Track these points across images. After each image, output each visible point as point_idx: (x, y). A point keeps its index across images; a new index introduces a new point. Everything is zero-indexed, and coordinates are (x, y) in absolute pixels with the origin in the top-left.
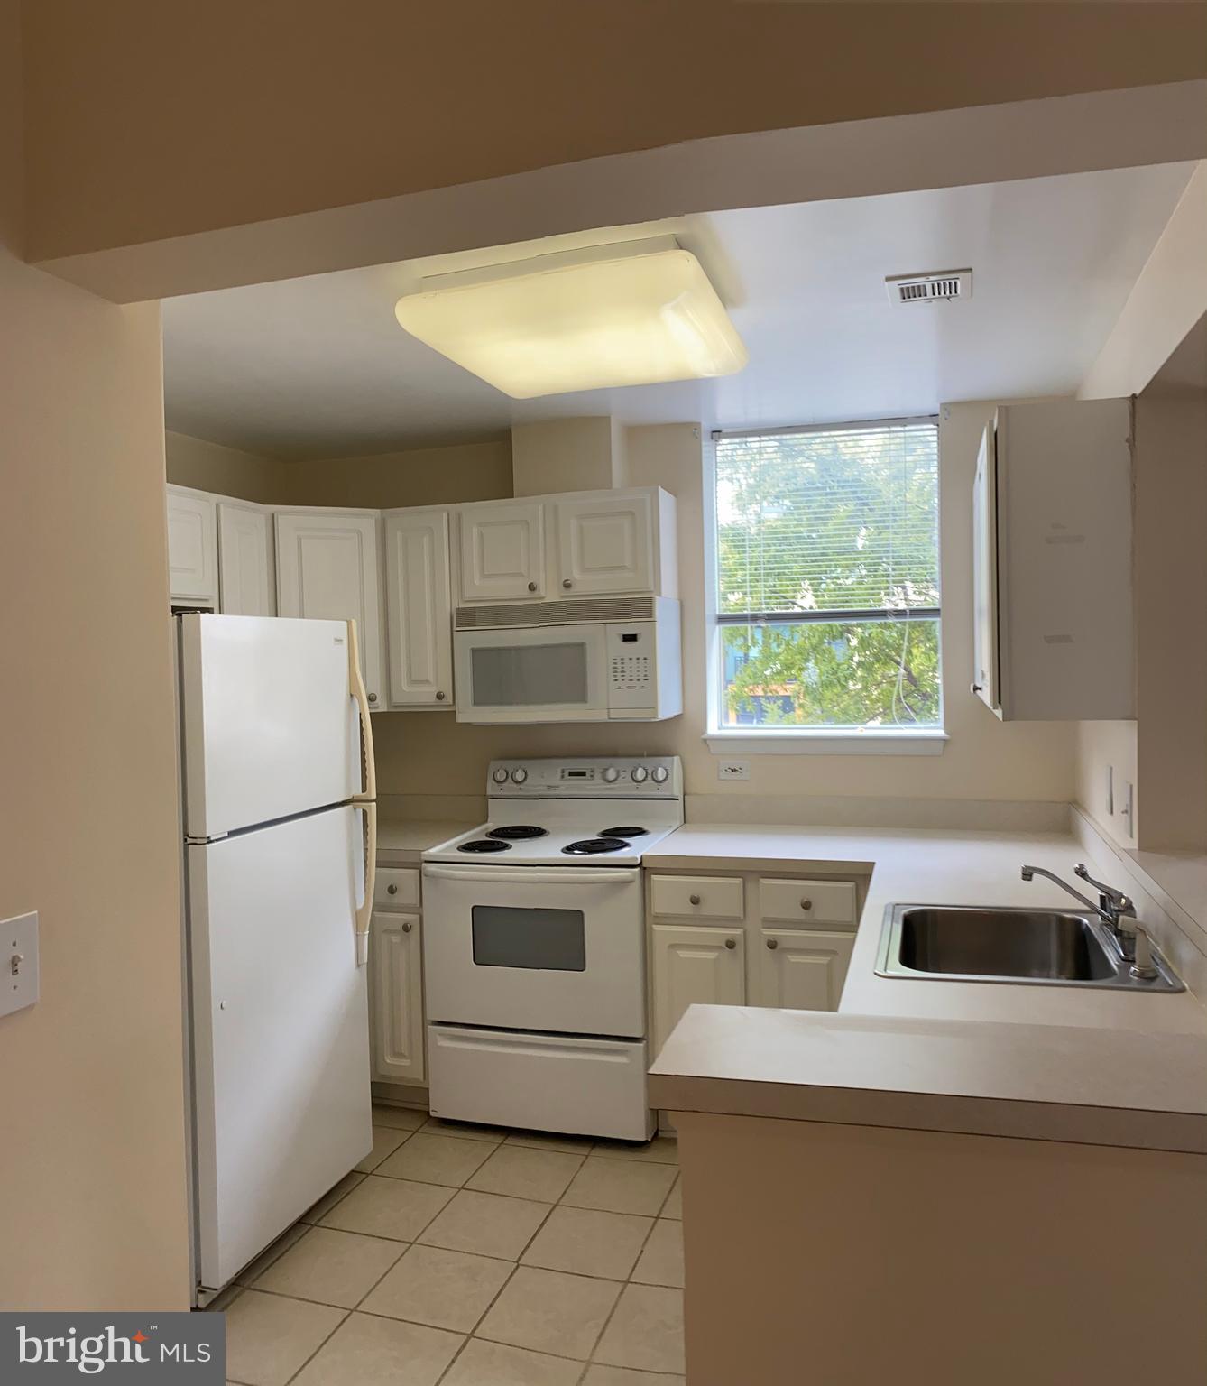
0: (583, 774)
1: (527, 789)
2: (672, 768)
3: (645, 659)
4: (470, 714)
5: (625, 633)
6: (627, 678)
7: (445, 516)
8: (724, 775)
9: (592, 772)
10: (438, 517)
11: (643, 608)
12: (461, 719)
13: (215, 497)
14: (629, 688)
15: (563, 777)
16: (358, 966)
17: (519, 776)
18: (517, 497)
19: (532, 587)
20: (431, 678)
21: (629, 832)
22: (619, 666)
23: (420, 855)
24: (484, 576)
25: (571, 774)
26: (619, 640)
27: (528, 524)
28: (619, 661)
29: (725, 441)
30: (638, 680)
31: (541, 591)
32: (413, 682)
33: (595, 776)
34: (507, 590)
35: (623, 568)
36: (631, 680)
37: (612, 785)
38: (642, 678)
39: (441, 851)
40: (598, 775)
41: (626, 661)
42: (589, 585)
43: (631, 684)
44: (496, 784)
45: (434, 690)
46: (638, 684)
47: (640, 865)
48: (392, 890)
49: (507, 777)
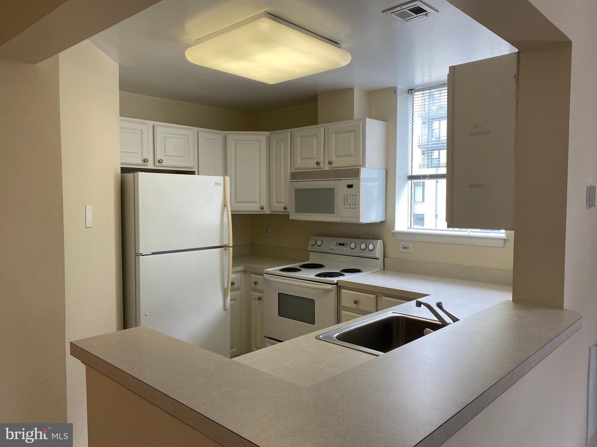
0: (343, 245)
1: (322, 249)
2: (377, 245)
3: (356, 195)
4: (294, 216)
5: (348, 184)
6: (348, 204)
7: (289, 134)
8: (401, 250)
9: (347, 244)
10: (287, 134)
11: (355, 173)
12: (291, 218)
13: (197, 129)
14: (349, 208)
15: (336, 245)
16: (225, 309)
17: (319, 243)
18: (319, 124)
19: (318, 164)
20: (283, 201)
21: (353, 271)
22: (346, 198)
23: (263, 270)
24: (302, 159)
25: (340, 244)
26: (346, 187)
27: (317, 136)
28: (346, 196)
29: (416, 93)
30: (353, 205)
31: (322, 165)
32: (277, 202)
33: (347, 246)
34: (310, 165)
35: (350, 155)
36: (350, 205)
37: (353, 251)
38: (354, 204)
39: (274, 270)
40: (348, 246)
41: (349, 196)
42: (339, 163)
43: (350, 206)
44: (311, 246)
45: (283, 205)
46: (353, 207)
47: (336, 284)
48: (256, 283)
49: (315, 243)
